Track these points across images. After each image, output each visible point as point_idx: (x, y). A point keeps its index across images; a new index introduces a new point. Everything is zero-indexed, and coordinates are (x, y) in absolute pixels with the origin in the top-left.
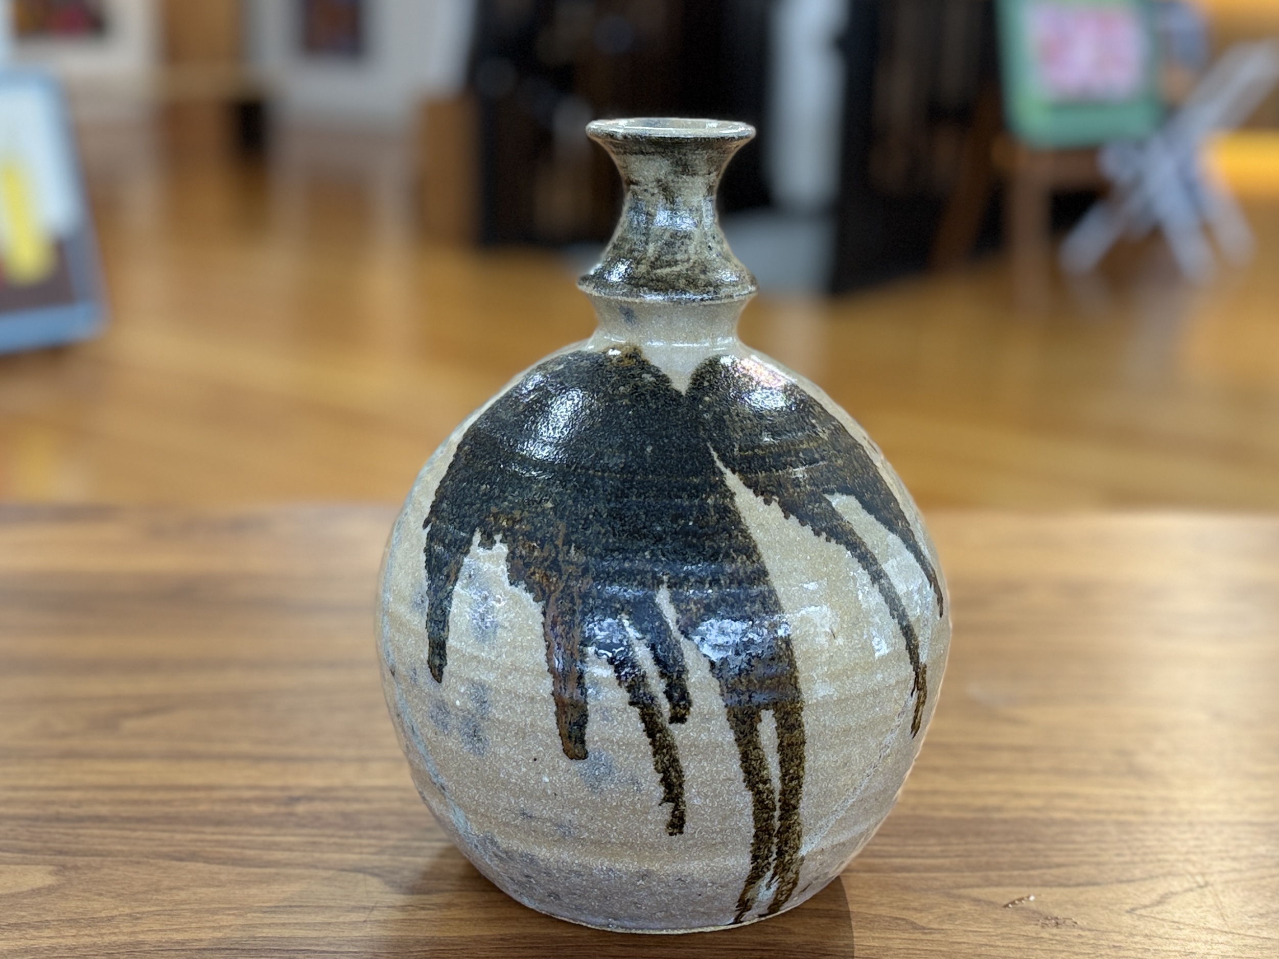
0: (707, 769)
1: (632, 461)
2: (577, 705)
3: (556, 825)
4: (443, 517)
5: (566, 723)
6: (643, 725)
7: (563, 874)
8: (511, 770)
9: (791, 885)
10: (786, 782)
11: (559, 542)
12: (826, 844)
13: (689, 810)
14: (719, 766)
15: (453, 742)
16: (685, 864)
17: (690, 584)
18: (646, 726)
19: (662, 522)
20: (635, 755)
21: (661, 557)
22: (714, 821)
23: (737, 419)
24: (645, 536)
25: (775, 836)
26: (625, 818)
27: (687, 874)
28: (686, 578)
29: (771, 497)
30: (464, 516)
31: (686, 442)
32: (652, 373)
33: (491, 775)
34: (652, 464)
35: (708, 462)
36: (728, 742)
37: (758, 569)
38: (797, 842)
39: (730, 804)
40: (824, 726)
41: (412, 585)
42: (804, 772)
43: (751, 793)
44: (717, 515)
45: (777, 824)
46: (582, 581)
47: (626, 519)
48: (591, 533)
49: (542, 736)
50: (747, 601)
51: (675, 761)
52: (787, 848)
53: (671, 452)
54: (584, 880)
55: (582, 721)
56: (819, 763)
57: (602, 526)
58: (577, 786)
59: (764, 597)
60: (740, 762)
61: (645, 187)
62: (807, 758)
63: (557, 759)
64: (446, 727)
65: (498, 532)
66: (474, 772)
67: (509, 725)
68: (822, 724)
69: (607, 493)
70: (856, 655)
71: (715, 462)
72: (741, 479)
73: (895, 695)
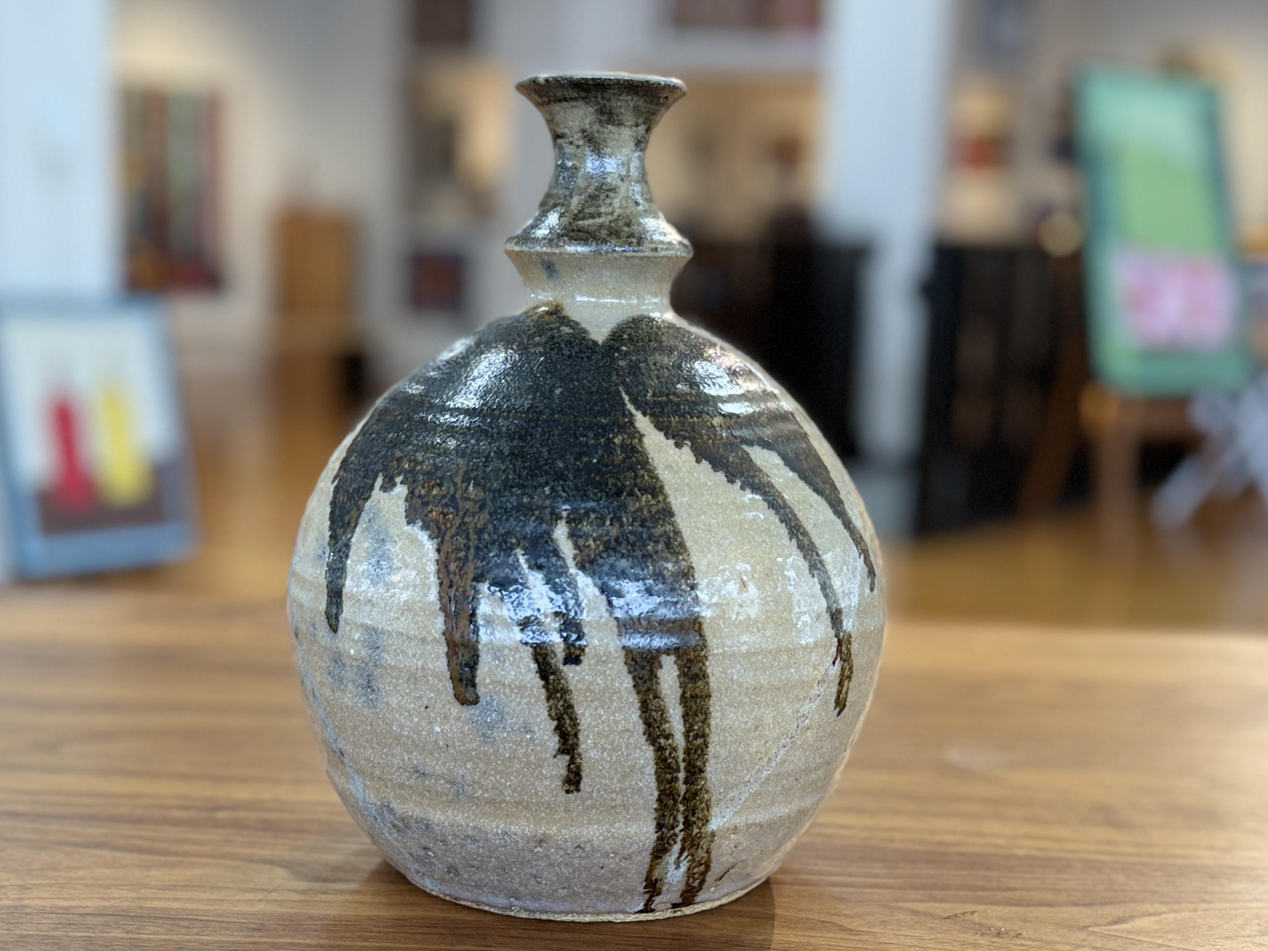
0: (604, 717)
1: (540, 402)
2: (468, 645)
3: (448, 782)
4: (350, 469)
5: (457, 664)
6: (536, 665)
7: (458, 840)
8: (403, 721)
9: (703, 866)
10: (691, 739)
11: (458, 480)
12: (739, 821)
13: (586, 765)
14: (617, 715)
15: (349, 697)
16: (584, 829)
17: (590, 520)
18: (539, 667)
19: (565, 459)
20: (528, 699)
21: (561, 492)
22: (613, 779)
23: (653, 367)
24: (546, 472)
25: (681, 803)
26: (518, 772)
27: (586, 839)
28: (587, 514)
29: (683, 442)
30: (370, 464)
31: (597, 385)
32: (571, 326)
33: (384, 729)
34: (560, 405)
35: (618, 404)
36: (626, 688)
37: (664, 510)
38: (707, 813)
39: (630, 760)
40: (732, 680)
41: (317, 540)
42: (710, 729)
43: (652, 748)
44: (624, 455)
45: (682, 788)
46: (479, 517)
47: (528, 457)
48: (491, 471)
49: (433, 680)
50: (650, 539)
51: (569, 707)
52: (695, 819)
53: (581, 394)
54: (479, 847)
55: (473, 663)
56: (727, 722)
57: (503, 462)
58: (468, 735)
59: (669, 538)
60: (639, 713)
61: (571, 139)
62: (713, 714)
63: (448, 706)
64: (341, 681)
65: (399, 474)
66: (369, 728)
67: (401, 671)
68: (729, 677)
69: (510, 432)
70: (768, 608)
71: (626, 405)
72: (652, 422)
73: (813, 659)
